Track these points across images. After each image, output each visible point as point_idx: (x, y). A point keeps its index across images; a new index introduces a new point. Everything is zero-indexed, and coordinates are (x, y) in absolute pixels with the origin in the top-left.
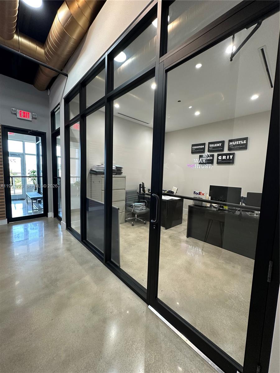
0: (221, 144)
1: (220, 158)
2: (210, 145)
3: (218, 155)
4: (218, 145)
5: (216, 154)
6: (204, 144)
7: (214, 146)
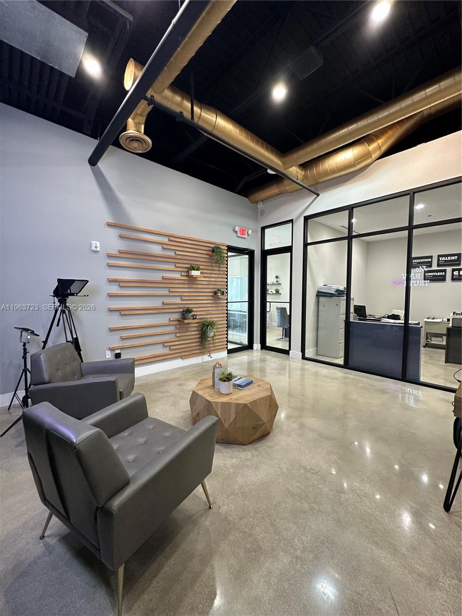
0: (456, 257)
1: (456, 273)
2: (441, 258)
3: (453, 270)
4: (453, 258)
5: (449, 269)
6: (431, 257)
7: (447, 259)
